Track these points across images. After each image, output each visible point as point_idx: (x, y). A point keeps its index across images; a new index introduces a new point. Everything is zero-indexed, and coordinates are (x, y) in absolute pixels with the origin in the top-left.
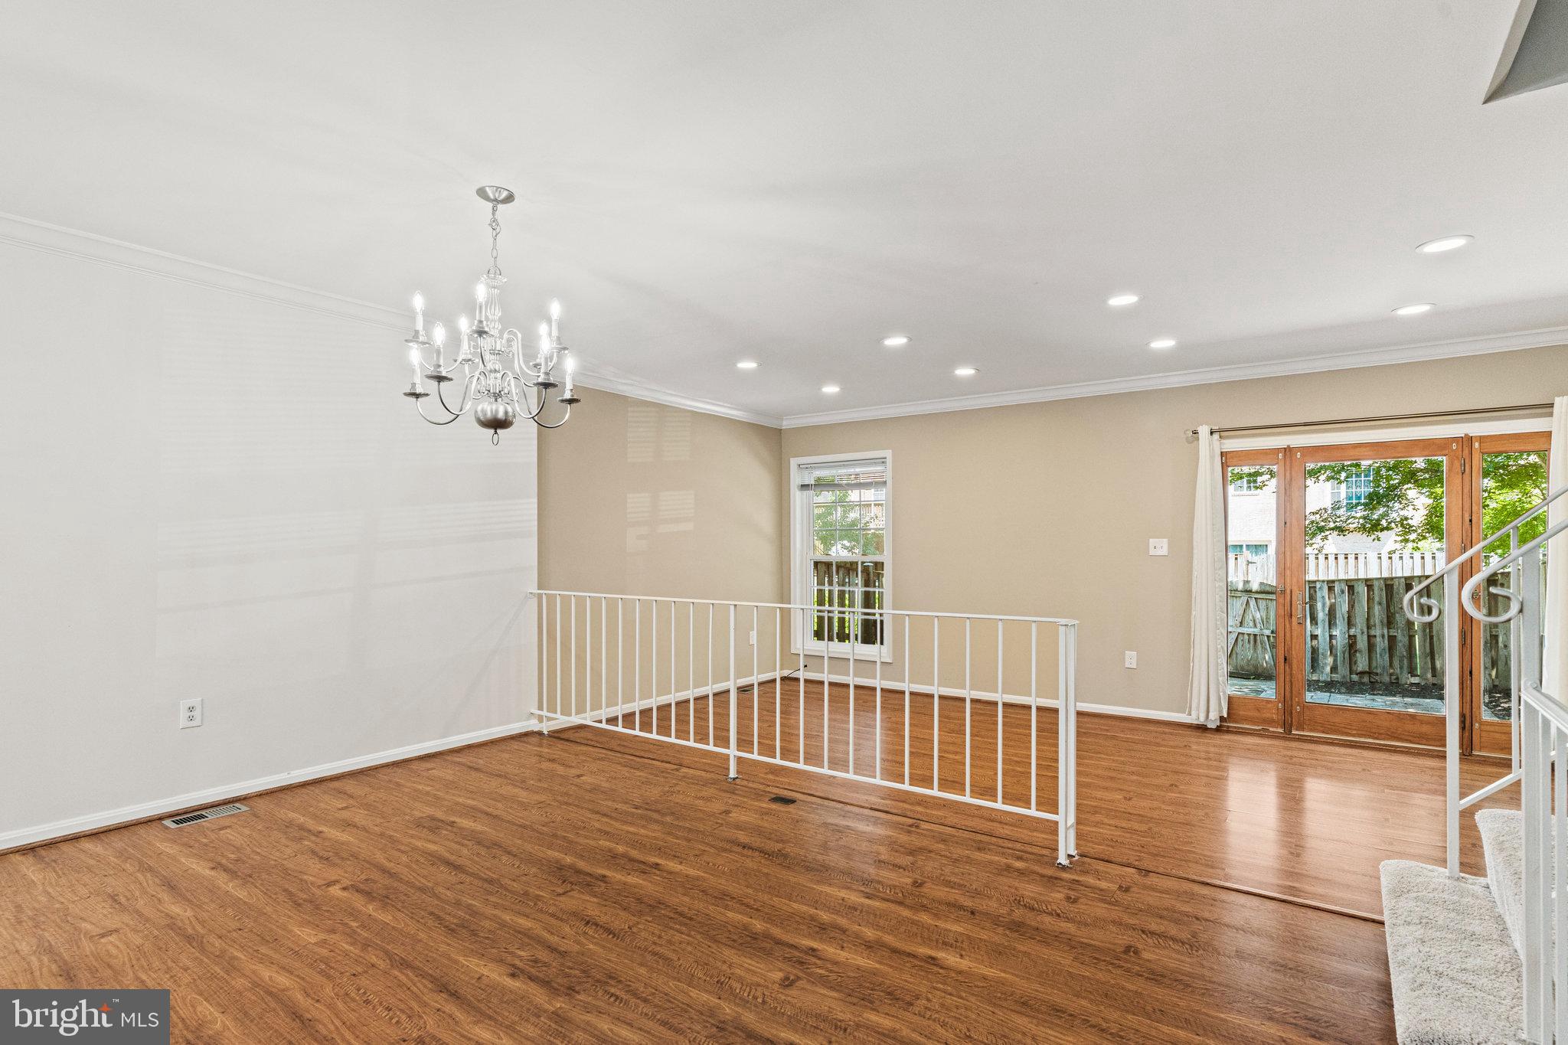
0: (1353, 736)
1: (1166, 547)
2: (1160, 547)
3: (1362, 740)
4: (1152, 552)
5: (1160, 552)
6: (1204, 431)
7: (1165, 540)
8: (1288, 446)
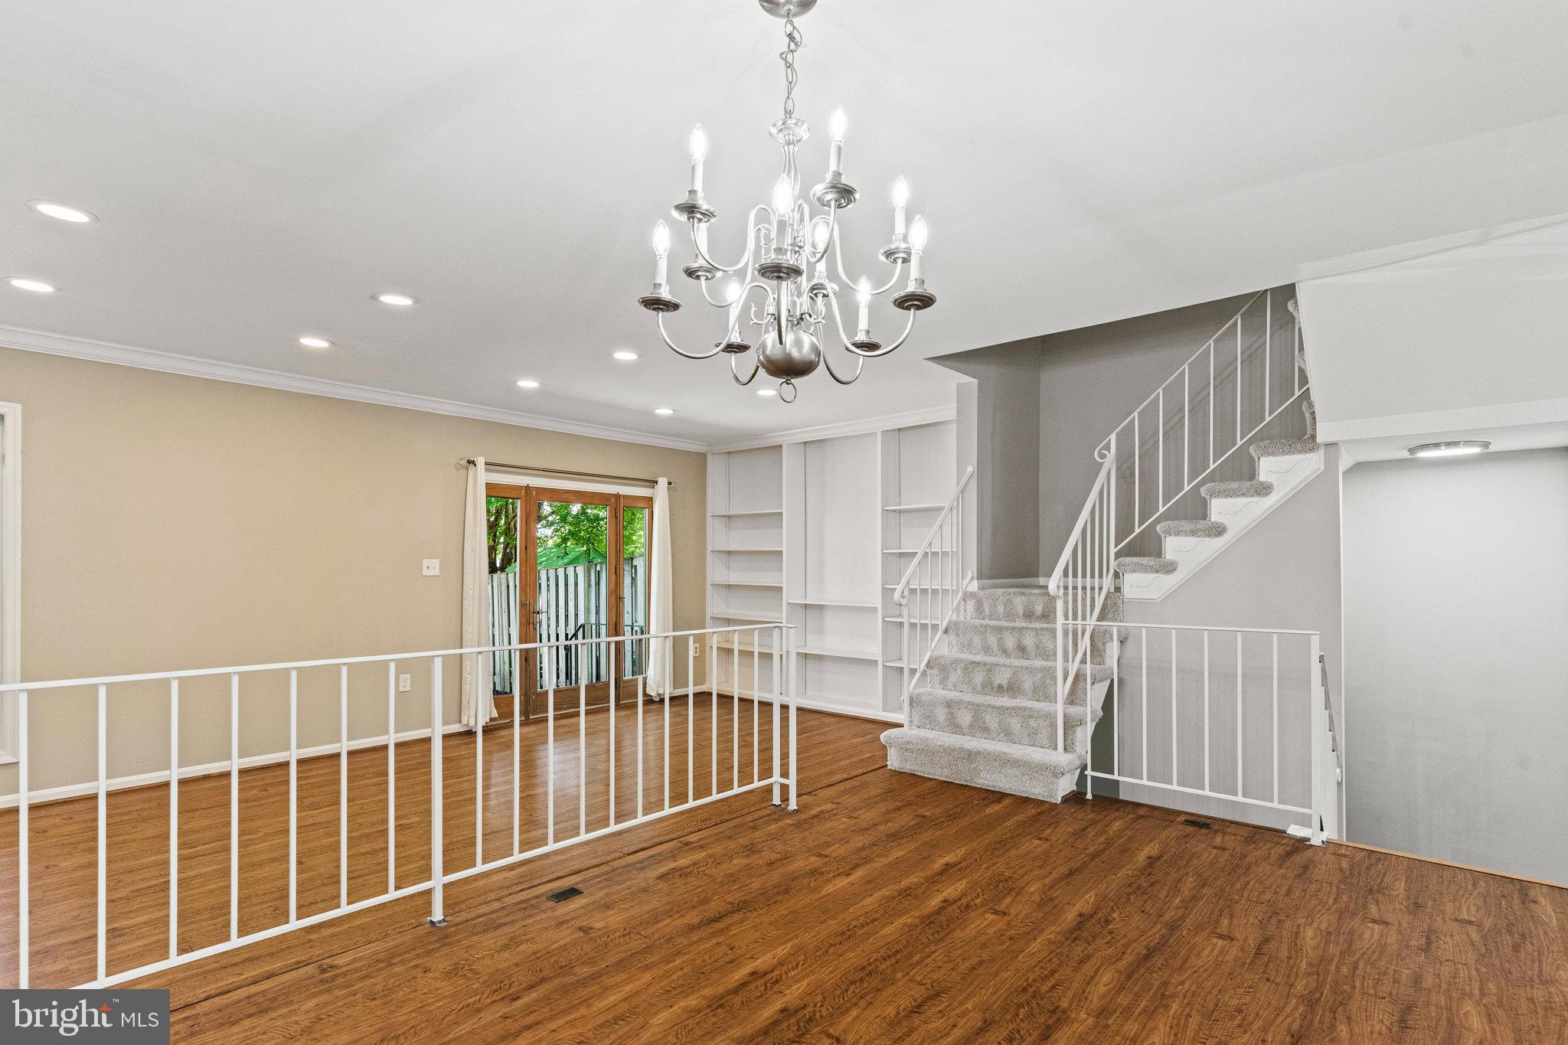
0: (565, 709)
1: (438, 567)
2: (432, 567)
3: (570, 711)
4: (425, 572)
5: (431, 573)
6: (481, 462)
7: (437, 561)
8: (528, 485)
